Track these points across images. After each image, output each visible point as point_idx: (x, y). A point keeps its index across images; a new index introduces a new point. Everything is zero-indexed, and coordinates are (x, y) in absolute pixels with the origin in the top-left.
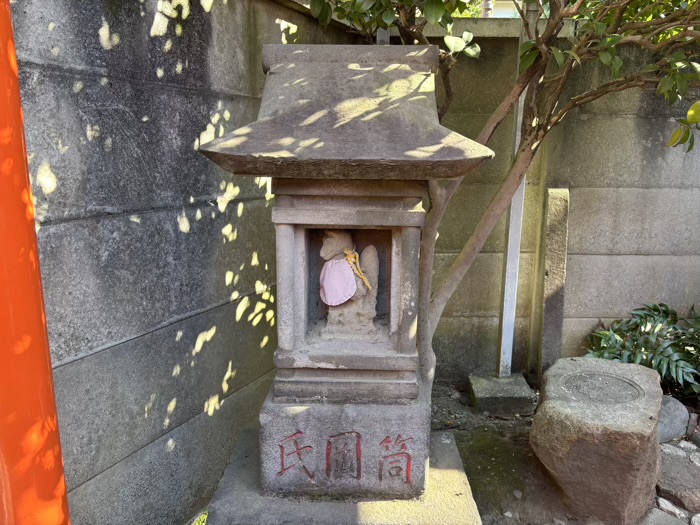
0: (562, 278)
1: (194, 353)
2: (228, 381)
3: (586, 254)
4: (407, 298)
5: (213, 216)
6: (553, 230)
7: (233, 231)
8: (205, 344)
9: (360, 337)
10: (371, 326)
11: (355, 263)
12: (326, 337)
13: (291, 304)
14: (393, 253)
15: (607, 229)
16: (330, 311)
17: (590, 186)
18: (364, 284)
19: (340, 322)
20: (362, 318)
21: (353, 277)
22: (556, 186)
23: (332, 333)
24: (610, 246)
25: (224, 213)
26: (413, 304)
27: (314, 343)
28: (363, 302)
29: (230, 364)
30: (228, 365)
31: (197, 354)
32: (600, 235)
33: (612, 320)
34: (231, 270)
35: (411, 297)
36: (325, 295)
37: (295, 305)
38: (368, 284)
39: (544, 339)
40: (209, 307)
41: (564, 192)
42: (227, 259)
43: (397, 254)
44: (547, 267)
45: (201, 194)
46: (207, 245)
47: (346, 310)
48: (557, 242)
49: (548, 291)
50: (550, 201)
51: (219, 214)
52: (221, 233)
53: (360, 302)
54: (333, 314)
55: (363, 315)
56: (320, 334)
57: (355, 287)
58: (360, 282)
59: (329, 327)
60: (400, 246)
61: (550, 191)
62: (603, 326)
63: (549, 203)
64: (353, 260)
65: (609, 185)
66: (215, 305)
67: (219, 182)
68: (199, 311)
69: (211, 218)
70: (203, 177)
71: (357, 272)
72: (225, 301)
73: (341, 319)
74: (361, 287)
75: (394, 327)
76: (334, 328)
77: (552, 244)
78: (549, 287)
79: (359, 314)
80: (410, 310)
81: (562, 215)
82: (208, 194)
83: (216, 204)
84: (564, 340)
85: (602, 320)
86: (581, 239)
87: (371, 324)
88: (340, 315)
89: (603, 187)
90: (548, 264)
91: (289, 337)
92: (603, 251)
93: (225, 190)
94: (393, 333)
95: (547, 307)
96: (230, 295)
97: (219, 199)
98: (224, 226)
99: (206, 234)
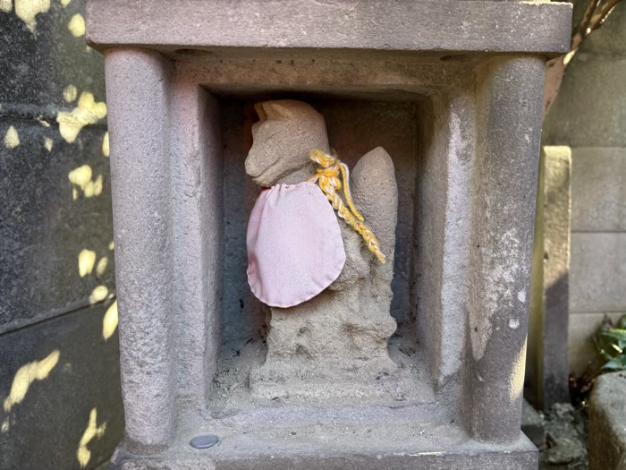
0: (565, 261)
1: (7, 405)
2: (90, 446)
3: (587, 232)
4: (508, 277)
5: (49, 145)
6: (552, 199)
7: (94, 179)
8: (35, 386)
9: (356, 390)
10: (384, 359)
11: (340, 192)
12: (263, 392)
13: (157, 307)
14: (452, 156)
15: (612, 198)
16: (276, 323)
17: (592, 145)
18: (364, 247)
19: (300, 350)
20: (358, 339)
21: (336, 229)
22: (553, 143)
23: (281, 380)
24: (617, 220)
25: (74, 145)
26: (522, 296)
27: (232, 413)
28: (361, 295)
29: (93, 415)
30: (88, 419)
31: (16, 407)
32: (604, 208)
33: (620, 315)
34: (89, 248)
35: (519, 276)
36: (259, 278)
37: (173, 309)
38: (374, 246)
39: (546, 343)
40: (40, 316)
41: (563, 151)
42: (82, 228)
43: (464, 156)
44: (547, 249)
45: (18, 99)
46: (33, 199)
47: (316, 318)
48: (557, 215)
49: (549, 278)
50: (547, 162)
51: (61, 144)
52: (67, 180)
53: (353, 297)
54: (283, 330)
55: (362, 331)
56: (247, 384)
57: (342, 256)
58: (353, 243)
59: (272, 365)
60: (472, 131)
61: (547, 149)
62: (610, 323)
63: (547, 165)
64: (335, 182)
65: (614, 144)
66: (54, 311)
67: (63, 86)
68: (16, 323)
69: (44, 150)
70: (24, 68)
71: (345, 215)
72: (77, 304)
73: (303, 341)
74: (356, 256)
75: (450, 361)
76: (286, 367)
77: (551, 219)
78: (550, 274)
79: (349, 329)
80: (515, 313)
81: (562, 181)
82: (37, 103)
83: (56, 125)
84: (570, 342)
85: (609, 315)
86: (582, 213)
87: (384, 355)
88: (302, 331)
89: (606, 146)
90: (547, 244)
91: (154, 405)
92: (608, 226)
93: (75, 104)
94: (449, 378)
95: (548, 300)
96: (89, 293)
97: (62, 118)
98: (73, 168)
99: (31, 178)
